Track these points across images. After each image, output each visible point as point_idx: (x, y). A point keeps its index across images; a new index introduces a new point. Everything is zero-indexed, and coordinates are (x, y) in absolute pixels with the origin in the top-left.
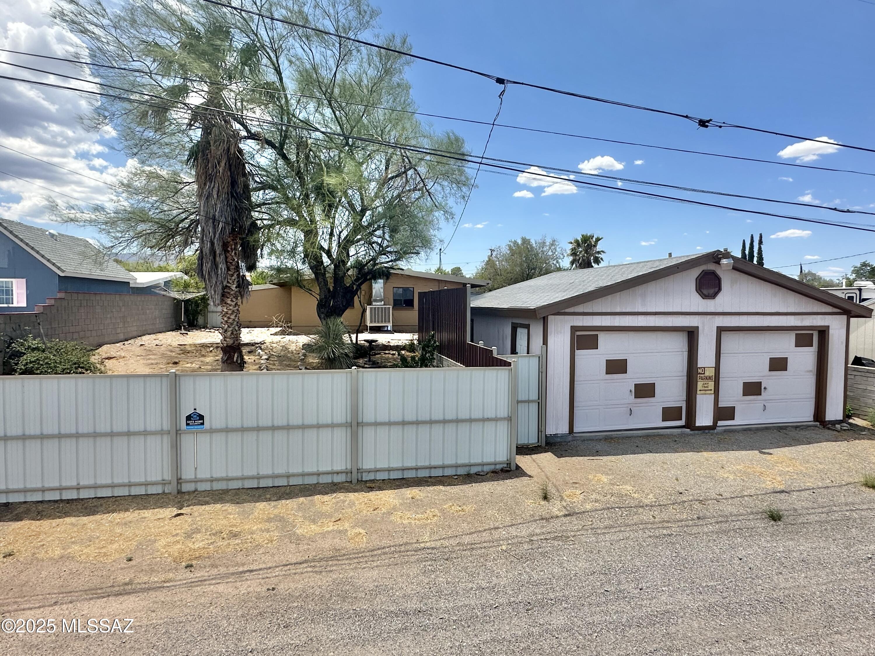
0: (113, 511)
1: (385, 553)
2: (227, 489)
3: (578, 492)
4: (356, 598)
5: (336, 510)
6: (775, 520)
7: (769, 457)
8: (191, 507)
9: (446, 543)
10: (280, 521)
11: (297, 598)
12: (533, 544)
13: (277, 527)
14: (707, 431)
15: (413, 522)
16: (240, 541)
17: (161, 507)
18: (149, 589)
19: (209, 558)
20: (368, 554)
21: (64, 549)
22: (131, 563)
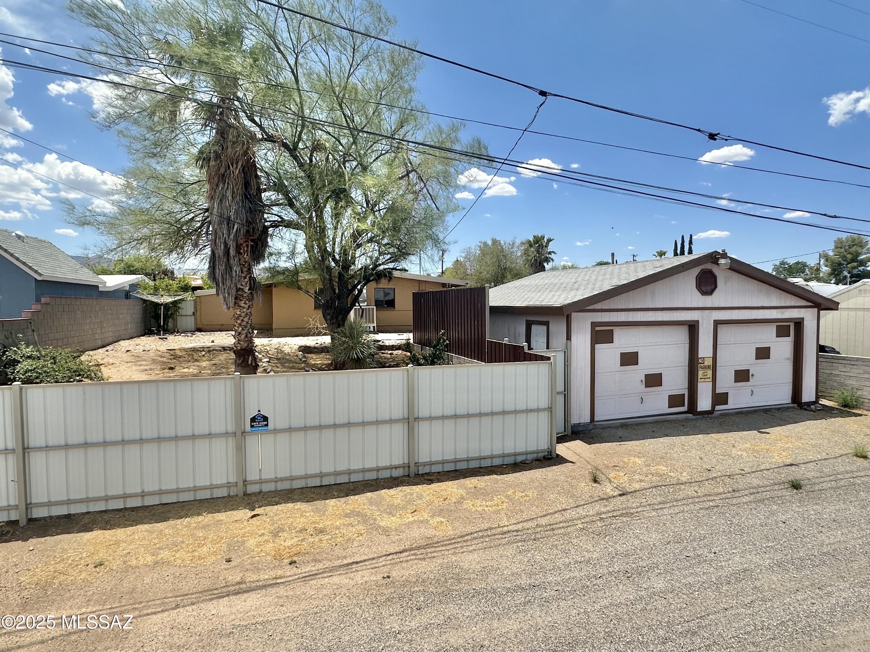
0: (186, 516)
1: (475, 538)
2: (291, 489)
3: (622, 474)
4: (470, 579)
5: (409, 502)
6: (797, 489)
7: (768, 436)
8: (263, 508)
9: (526, 525)
10: (358, 515)
11: (415, 583)
12: (604, 522)
13: (359, 521)
14: (706, 416)
15: (486, 509)
16: (330, 537)
17: (233, 509)
18: (264, 587)
19: (308, 553)
20: (459, 540)
21: (153, 555)
22: (232, 564)
